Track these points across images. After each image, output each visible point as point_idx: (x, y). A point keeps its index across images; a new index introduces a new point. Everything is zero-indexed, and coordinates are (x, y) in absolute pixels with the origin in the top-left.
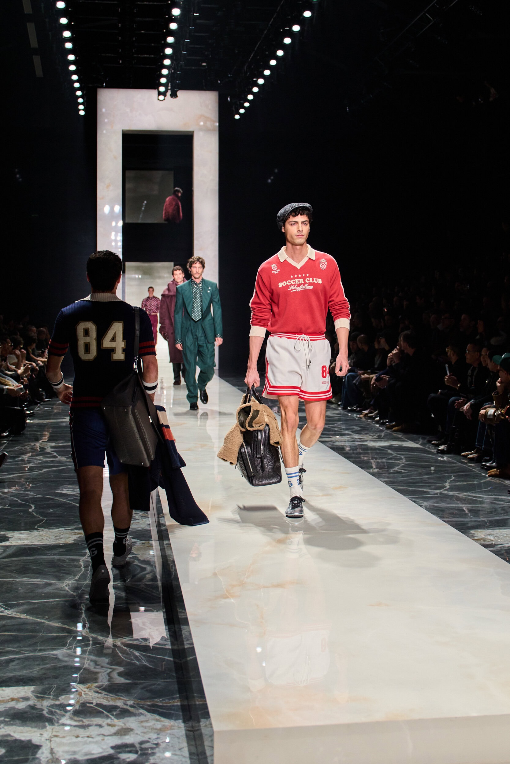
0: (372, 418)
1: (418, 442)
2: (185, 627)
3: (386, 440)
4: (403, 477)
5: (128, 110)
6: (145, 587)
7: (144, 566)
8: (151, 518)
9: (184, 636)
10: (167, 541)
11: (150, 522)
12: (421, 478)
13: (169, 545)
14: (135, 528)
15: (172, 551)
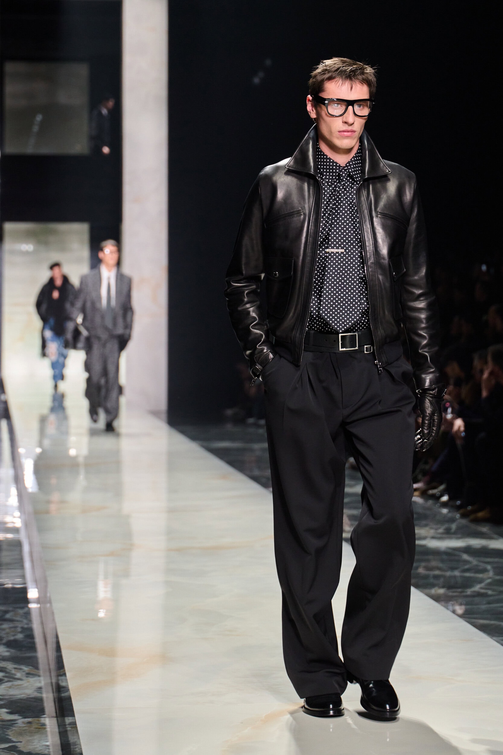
0: (436, 498)
3: (459, 536)
4: (489, 603)
8: (44, 677)
10: (70, 718)
11: (42, 684)
13: (74, 725)
14: (15, 695)
15: (79, 736)
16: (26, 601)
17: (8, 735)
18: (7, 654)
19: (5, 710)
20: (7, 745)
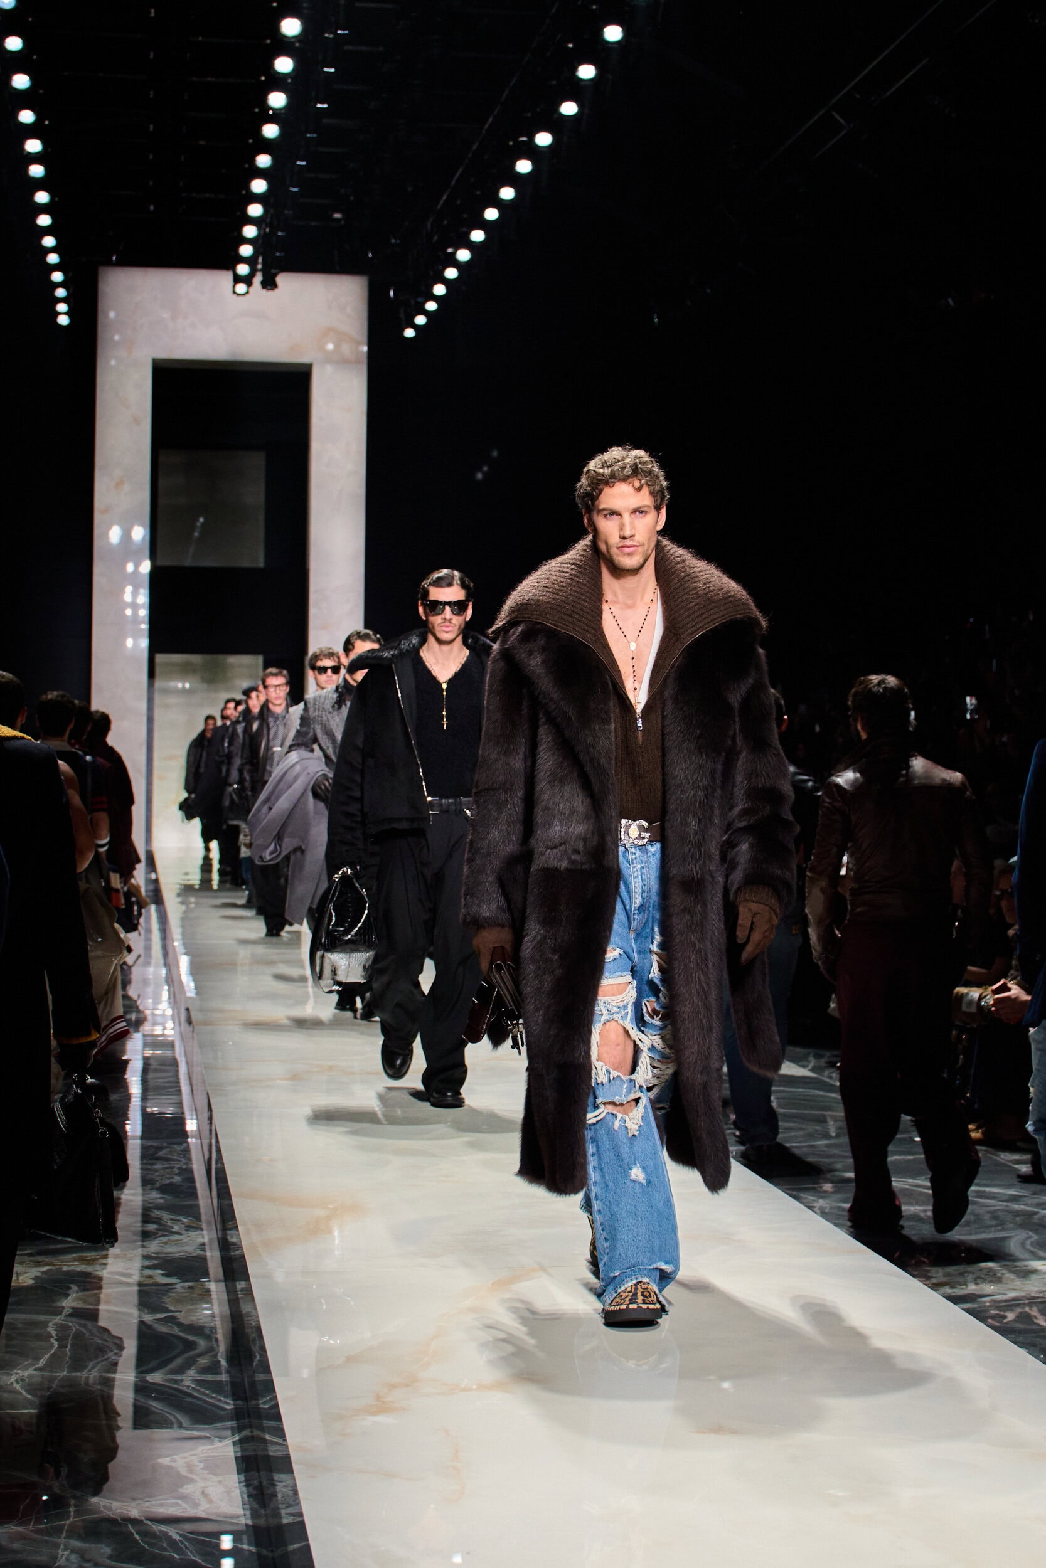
1: (805, 1063)
2: (283, 1476)
5: (166, 315)
6: (194, 1386)
7: (191, 1338)
8: (208, 1231)
9: (280, 1496)
10: (243, 1283)
11: (206, 1240)
12: (813, 1146)
13: (249, 1292)
14: (173, 1253)
15: (255, 1305)
16: (185, 1134)
17: (163, 1302)
18: (161, 1201)
19: (160, 1272)
20: (163, 1316)
